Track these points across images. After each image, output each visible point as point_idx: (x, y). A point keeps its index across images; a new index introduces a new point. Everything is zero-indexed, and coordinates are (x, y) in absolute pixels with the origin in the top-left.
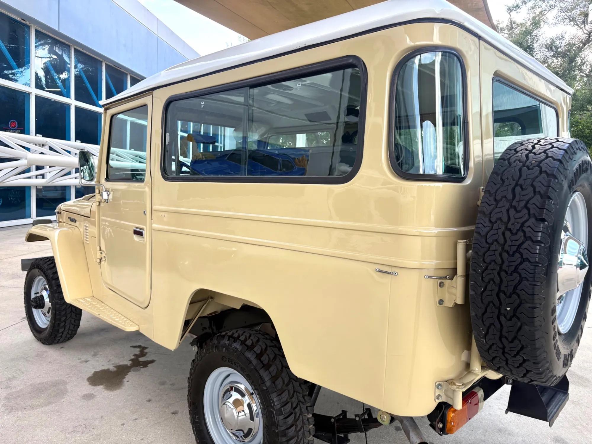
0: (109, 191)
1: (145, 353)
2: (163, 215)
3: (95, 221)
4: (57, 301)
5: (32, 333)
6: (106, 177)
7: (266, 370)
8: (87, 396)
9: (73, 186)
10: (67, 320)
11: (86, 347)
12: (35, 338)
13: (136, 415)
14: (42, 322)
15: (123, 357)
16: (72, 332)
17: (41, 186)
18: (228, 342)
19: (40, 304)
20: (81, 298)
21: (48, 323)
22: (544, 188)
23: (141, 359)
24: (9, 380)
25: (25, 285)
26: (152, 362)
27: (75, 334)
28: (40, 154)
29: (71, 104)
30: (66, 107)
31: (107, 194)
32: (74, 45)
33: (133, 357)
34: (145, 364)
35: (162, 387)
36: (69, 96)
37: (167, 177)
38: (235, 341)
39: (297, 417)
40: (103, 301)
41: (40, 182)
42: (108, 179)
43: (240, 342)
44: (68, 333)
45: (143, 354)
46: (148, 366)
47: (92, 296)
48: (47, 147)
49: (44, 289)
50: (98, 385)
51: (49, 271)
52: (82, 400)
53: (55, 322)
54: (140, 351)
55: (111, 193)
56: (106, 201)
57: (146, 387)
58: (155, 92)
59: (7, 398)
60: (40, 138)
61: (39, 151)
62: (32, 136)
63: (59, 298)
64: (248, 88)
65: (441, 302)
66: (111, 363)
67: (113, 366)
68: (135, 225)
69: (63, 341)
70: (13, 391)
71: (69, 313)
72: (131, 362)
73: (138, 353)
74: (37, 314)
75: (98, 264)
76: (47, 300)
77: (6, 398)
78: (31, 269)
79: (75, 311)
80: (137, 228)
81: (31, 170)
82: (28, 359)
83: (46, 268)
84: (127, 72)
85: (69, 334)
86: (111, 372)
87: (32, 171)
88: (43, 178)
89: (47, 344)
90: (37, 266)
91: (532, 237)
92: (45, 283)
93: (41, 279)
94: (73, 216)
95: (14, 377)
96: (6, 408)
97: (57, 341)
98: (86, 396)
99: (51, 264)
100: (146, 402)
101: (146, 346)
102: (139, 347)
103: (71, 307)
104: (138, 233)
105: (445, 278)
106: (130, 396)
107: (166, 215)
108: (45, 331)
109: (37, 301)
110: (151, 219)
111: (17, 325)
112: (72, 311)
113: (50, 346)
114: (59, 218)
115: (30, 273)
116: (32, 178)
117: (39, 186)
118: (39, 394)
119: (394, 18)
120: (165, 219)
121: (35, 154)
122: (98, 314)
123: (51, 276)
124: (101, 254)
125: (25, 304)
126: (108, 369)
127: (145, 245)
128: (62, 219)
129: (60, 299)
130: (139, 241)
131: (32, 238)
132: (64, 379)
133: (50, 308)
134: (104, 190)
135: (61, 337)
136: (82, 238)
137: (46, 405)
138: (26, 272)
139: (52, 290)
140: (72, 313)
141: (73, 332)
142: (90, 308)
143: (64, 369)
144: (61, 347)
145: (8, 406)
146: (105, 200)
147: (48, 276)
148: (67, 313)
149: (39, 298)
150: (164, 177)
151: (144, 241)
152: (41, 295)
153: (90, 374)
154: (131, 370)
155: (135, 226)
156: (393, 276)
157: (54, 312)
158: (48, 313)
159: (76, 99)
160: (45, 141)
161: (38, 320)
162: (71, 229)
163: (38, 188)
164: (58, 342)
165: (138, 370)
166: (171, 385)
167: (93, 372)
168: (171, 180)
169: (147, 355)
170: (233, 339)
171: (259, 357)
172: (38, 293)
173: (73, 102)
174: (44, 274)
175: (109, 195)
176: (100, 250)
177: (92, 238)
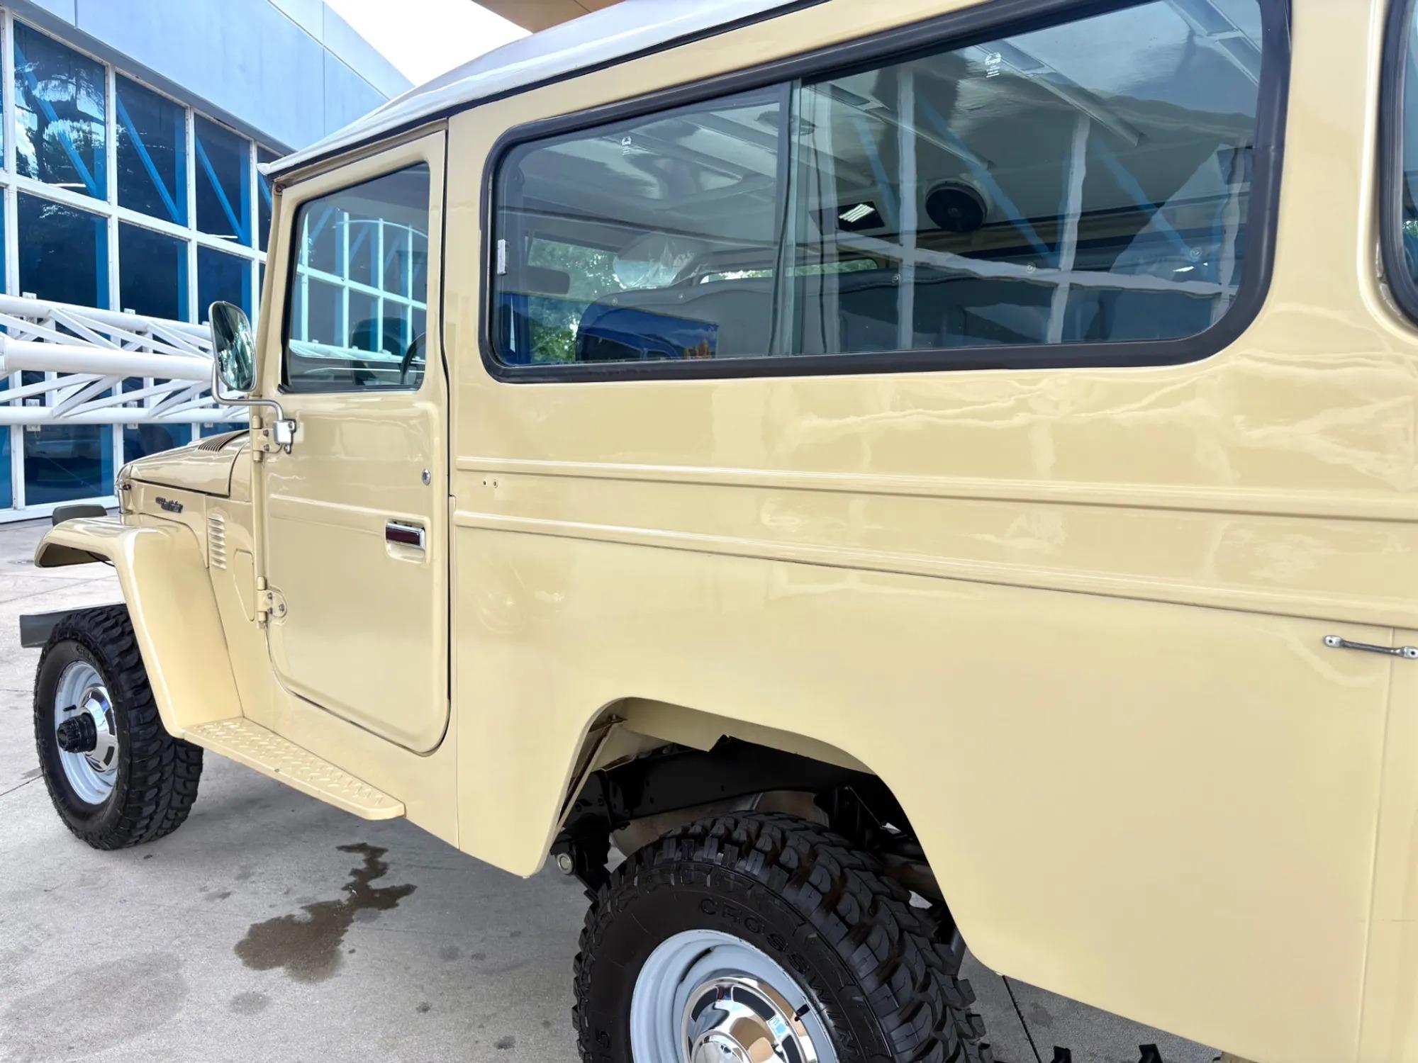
0: (295, 421)
1: (380, 867)
2: (489, 482)
3: (251, 507)
4: (136, 729)
5: (59, 819)
6: (280, 382)
7: (859, 944)
8: (244, 1001)
9: (119, 424)
10: (164, 781)
11: (216, 853)
12: (69, 831)
13: (397, 1054)
14: (87, 788)
15: (324, 879)
16: (176, 814)
17: (37, 426)
18: (721, 855)
19: (84, 738)
20: (212, 723)
21: (108, 791)
23: (375, 884)
24: (12, 958)
25: (36, 687)
26: (407, 890)
27: (186, 817)
28: (35, 340)
29: (110, 216)
30: (95, 224)
31: (288, 429)
32: (114, 65)
33: (352, 879)
34: (389, 898)
35: (450, 965)
36: (102, 196)
37: (505, 370)
38: (743, 855)
40: (278, 732)
41: (35, 414)
42: (286, 385)
43: (761, 858)
44: (166, 817)
45: (375, 868)
46: (397, 905)
47: (240, 714)
48: (51, 324)
49: (92, 697)
50: (271, 967)
51: (109, 648)
52: (232, 1014)
53: (130, 788)
54: (366, 861)
55: (301, 425)
56: (288, 448)
57: (407, 968)
58: (454, 121)
59: (14, 1017)
60: (31, 301)
61: (31, 335)
62: (11, 295)
63: (142, 722)
66: (293, 898)
67: (302, 908)
68: (385, 515)
69: (152, 837)
70: (28, 993)
71: (170, 763)
72: (347, 894)
73: (362, 866)
74: (74, 766)
75: (261, 628)
76: (102, 726)
77: (9, 1016)
78: (56, 643)
79: (184, 757)
80: (395, 523)
81: (10, 385)
82: (59, 892)
83: (99, 640)
84: (248, 138)
85: (167, 819)
86: (299, 924)
87: (14, 387)
88: (43, 404)
89: (105, 849)
90: (73, 635)
92: (98, 678)
93: (85, 669)
94: (171, 495)
95: (25, 949)
96: (14, 1049)
97: (136, 839)
98: (240, 1001)
99: (113, 627)
100: (415, 1015)
101: (380, 846)
102: (361, 848)
103: (173, 746)
104: (404, 536)
106: (368, 998)
107: (502, 481)
108: (101, 814)
109: (75, 732)
110: (449, 495)
111: (12, 796)
112: (176, 756)
113: (115, 852)
114: (126, 502)
115: (51, 655)
116: (14, 405)
117: (32, 425)
118: (107, 1000)
120: (499, 494)
121: (22, 340)
122: (274, 769)
123: (116, 661)
124: (271, 598)
125: (37, 738)
126: (290, 917)
127: (429, 572)
128: (135, 504)
129: (145, 724)
130: (402, 559)
131: (54, 556)
132: (170, 951)
133: (111, 750)
134: (281, 418)
135: (147, 827)
136: (202, 556)
137: (131, 1035)
138: (38, 651)
139: (120, 701)
140: (178, 761)
141: (180, 814)
142: (235, 747)
143: (166, 921)
144: (147, 854)
145: (18, 1043)
146: (282, 446)
147: (106, 661)
148: (165, 762)
149: (81, 724)
150: (490, 368)
151: (424, 560)
152: (85, 714)
153: (241, 934)
154: (354, 917)
155: (387, 517)
157: (128, 761)
158: (107, 761)
159: (122, 203)
160: (46, 310)
161: (76, 783)
162: (165, 531)
163: (29, 429)
164: (136, 843)
165: (373, 918)
166: (475, 956)
167: (248, 928)
168: (518, 379)
169: (389, 872)
170: (737, 849)
171: (830, 902)
172: (74, 707)
173: (113, 211)
174: (95, 655)
175: (295, 431)
176: (266, 588)
177: (238, 553)
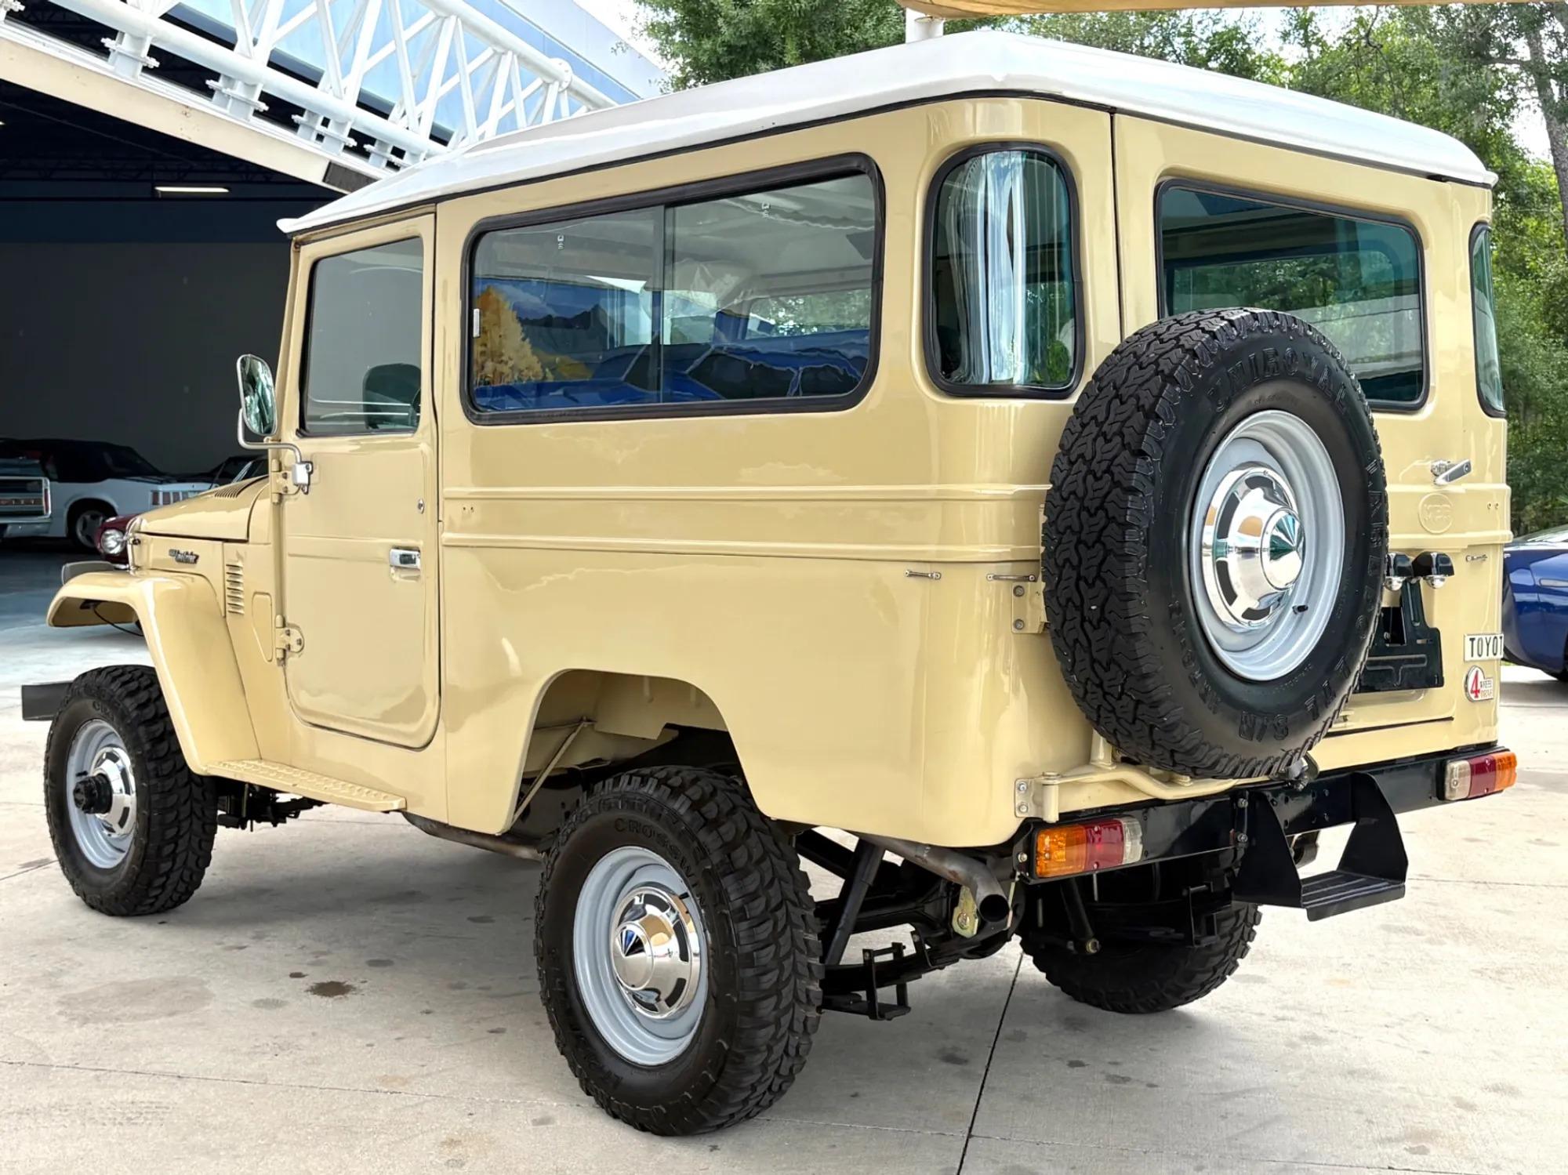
0: (310, 463)
2: (468, 508)
6: (297, 426)
7: (711, 831)
10: (181, 837)
11: (230, 923)
13: (400, 1032)
14: (97, 852)
16: (190, 877)
19: (100, 798)
20: (233, 761)
21: (122, 854)
22: (1152, 400)
24: (50, 974)
25: (47, 752)
31: (306, 470)
35: (456, 992)
37: (480, 415)
38: (644, 783)
39: (779, 930)
40: (294, 764)
42: (303, 431)
43: (656, 782)
44: (181, 877)
47: (258, 756)
49: (107, 757)
51: (127, 702)
52: (256, 1009)
53: (149, 842)
55: (318, 467)
56: (305, 488)
57: (415, 992)
58: (441, 207)
59: (65, 1002)
63: (160, 774)
64: (662, 207)
65: (1019, 623)
68: (389, 542)
69: (163, 907)
70: (73, 991)
71: (186, 818)
72: (361, 951)
74: (85, 832)
75: (279, 665)
78: (70, 703)
79: (199, 814)
80: (398, 549)
83: (115, 695)
85: (182, 881)
89: (118, 916)
90: (88, 693)
91: (1123, 481)
92: (115, 737)
93: (101, 727)
96: (70, 1017)
97: (148, 908)
98: (262, 1002)
99: (129, 682)
100: (420, 1015)
105: (1026, 579)
107: (477, 505)
108: (114, 876)
109: (91, 791)
110: (439, 521)
112: (192, 812)
114: (135, 558)
115: (65, 715)
118: (142, 997)
119: (924, 87)
120: (474, 517)
123: (134, 714)
124: (289, 634)
128: (145, 559)
129: (163, 776)
132: (195, 975)
133: (126, 810)
134: (299, 461)
136: (218, 601)
137: (167, 1014)
139: (139, 756)
140: (194, 818)
141: (194, 878)
145: (73, 1014)
146: (300, 487)
147: (125, 714)
148: (182, 817)
149: (97, 783)
150: (469, 415)
151: (419, 578)
152: (99, 775)
153: (259, 969)
155: (390, 544)
156: (933, 581)
158: (122, 823)
161: (88, 849)
162: (181, 581)
164: (149, 911)
165: (386, 965)
166: (481, 988)
167: (265, 966)
168: (491, 423)
170: (640, 779)
171: (696, 806)
172: (89, 770)
174: (113, 710)
175: (312, 472)
176: (284, 625)
177: (257, 596)
